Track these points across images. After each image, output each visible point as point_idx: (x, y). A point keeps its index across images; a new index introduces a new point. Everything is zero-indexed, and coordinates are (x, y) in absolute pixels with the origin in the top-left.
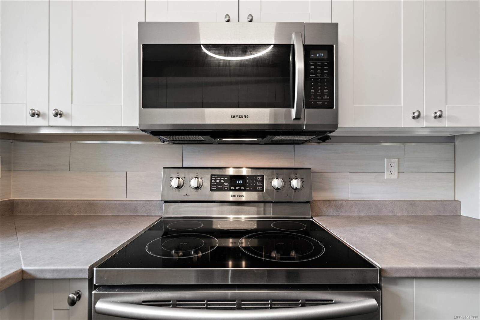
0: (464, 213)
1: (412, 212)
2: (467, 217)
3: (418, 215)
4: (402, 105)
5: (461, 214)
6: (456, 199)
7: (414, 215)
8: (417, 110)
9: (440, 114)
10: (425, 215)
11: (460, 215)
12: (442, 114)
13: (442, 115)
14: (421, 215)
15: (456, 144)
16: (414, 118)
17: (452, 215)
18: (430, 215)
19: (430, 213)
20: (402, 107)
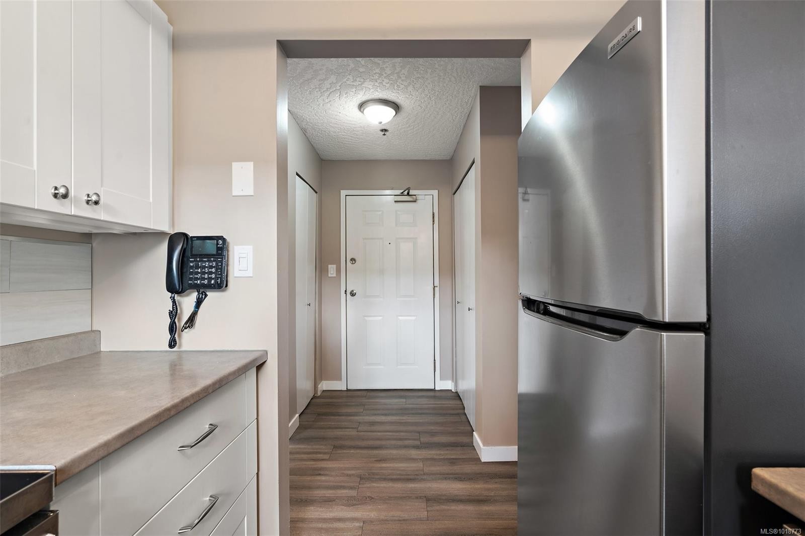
0: (105, 346)
1: (27, 364)
2: (110, 351)
3: (38, 366)
4: (35, 168)
5: (102, 350)
6: (94, 329)
7: (30, 368)
8: (62, 185)
9: (98, 199)
10: (50, 363)
11: (100, 351)
12: (99, 199)
13: (100, 202)
14: (44, 364)
15: (94, 245)
16: (55, 196)
17: (91, 353)
18: (58, 361)
19: (57, 360)
20: (35, 171)
